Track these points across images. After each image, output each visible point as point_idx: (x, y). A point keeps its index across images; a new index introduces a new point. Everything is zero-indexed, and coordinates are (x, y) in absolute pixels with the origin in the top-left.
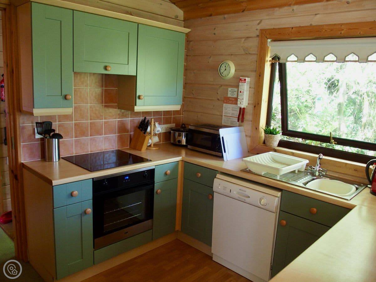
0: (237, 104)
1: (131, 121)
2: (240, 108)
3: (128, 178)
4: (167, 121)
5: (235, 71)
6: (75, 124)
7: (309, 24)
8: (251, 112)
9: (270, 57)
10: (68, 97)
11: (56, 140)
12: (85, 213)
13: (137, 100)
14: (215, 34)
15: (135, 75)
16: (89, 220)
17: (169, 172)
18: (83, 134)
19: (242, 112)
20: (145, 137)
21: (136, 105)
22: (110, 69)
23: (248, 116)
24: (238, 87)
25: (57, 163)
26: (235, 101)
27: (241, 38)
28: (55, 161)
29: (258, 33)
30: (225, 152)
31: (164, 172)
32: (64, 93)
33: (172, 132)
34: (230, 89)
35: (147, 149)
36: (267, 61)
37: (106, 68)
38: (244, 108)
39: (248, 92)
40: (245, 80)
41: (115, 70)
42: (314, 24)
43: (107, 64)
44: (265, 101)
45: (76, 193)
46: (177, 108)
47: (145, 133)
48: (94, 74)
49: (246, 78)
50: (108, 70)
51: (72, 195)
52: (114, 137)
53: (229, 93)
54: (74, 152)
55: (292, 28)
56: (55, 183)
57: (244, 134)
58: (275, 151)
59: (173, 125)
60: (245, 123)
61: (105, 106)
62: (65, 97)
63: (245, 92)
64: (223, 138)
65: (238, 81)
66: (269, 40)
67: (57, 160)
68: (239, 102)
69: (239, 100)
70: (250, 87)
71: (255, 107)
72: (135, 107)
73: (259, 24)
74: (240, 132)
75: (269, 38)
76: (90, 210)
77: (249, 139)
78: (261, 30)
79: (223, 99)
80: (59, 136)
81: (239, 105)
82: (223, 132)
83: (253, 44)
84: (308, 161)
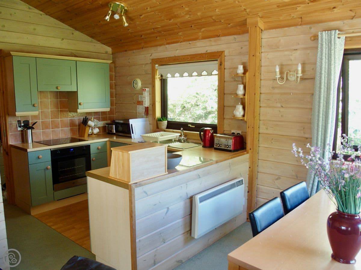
0: (143, 105)
1: (78, 119)
2: (145, 107)
3: (72, 150)
4: (103, 119)
5: (142, 84)
6: (42, 122)
7: (174, 56)
8: (151, 109)
9: (158, 76)
10: (35, 105)
11: (30, 130)
12: (47, 169)
13: (79, 105)
14: (129, 62)
15: (77, 91)
16: (50, 173)
17: (100, 147)
18: (47, 128)
19: (147, 109)
20: (86, 128)
21: (78, 109)
22: (60, 88)
23: (150, 112)
24: (142, 94)
25: (31, 144)
26: (140, 103)
27: (143, 64)
28: (30, 142)
29: (150, 61)
30: (133, 133)
31: (97, 147)
32: (33, 103)
33: (107, 125)
34: (139, 96)
35: (88, 136)
36: (157, 78)
37: (57, 88)
38: (147, 107)
39: (149, 97)
40: (145, 90)
41: (62, 89)
42: (176, 55)
43: (58, 86)
44: (158, 101)
45: (41, 156)
46: (108, 109)
47: (85, 126)
48: (52, 92)
49: (146, 89)
50: (59, 89)
51: (38, 158)
52: (67, 129)
53: (140, 98)
54: (42, 139)
55: (166, 58)
56: (28, 150)
57: (148, 123)
58: (165, 131)
59: (109, 122)
60: (149, 116)
61: (61, 111)
62: (34, 106)
63: (146, 97)
64: (131, 125)
65: (143, 90)
66: (157, 65)
67: (31, 142)
68: (144, 104)
69: (144, 102)
70: (150, 94)
71: (153, 105)
72: (78, 110)
73: (151, 56)
74: (146, 121)
75: (156, 64)
76: (50, 167)
77: (151, 126)
78: (152, 59)
79: (137, 102)
80: (32, 128)
81: (144, 105)
82: (131, 122)
83: (149, 67)
84: (180, 134)
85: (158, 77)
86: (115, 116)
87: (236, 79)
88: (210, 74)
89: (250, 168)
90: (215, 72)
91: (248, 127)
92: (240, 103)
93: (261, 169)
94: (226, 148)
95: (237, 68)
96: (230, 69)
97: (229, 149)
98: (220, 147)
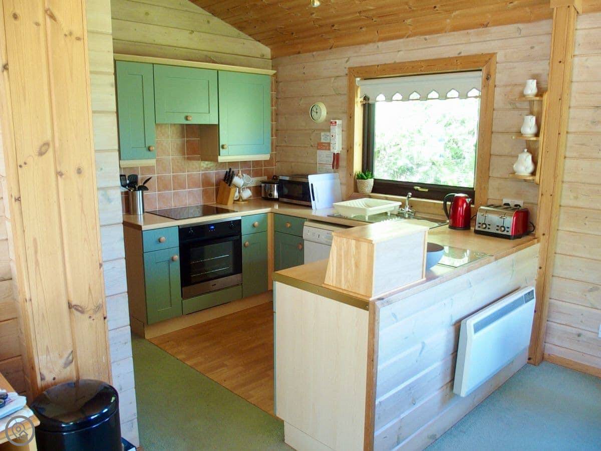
0: (329, 149)
1: (216, 174)
2: (334, 154)
3: (213, 227)
4: (256, 174)
5: (327, 113)
6: (158, 178)
7: (393, 62)
8: (345, 157)
9: (360, 98)
10: (151, 149)
11: (141, 192)
12: (173, 260)
13: (221, 149)
14: (304, 73)
15: (217, 123)
16: (176, 267)
17: (256, 223)
18: (166, 188)
19: (336, 157)
20: (230, 189)
21: (220, 155)
22: (191, 119)
23: (343, 163)
24: (329, 130)
25: (142, 216)
26: (327, 146)
27: (332, 77)
29: (346, 71)
30: (314, 200)
31: (251, 225)
32: (147, 145)
33: (263, 185)
34: (322, 134)
35: (234, 203)
36: (357, 102)
37: (186, 118)
38: (338, 154)
39: (341, 136)
40: (336, 122)
41: (195, 120)
42: (398, 61)
43: (188, 114)
44: (358, 144)
45: (163, 238)
46: (266, 157)
47: (230, 185)
48: (175, 124)
49: (337, 121)
50: (190, 120)
51: (159, 241)
52: (198, 190)
53: (322, 138)
54: (158, 206)
55: (378, 66)
56: (144, 228)
57: (338, 181)
58: (370, 197)
59: (265, 178)
60: (340, 169)
61: (189, 159)
62: (149, 149)
63: (337, 136)
64: (312, 185)
65: (330, 123)
66: (358, 79)
68: (331, 148)
69: (331, 145)
70: (342, 131)
71: (348, 151)
72: (219, 157)
73: (347, 61)
74: (334, 178)
75: (357, 77)
76: (177, 257)
77: (344, 187)
78: (349, 68)
79: (316, 145)
80: (143, 188)
81: (332, 150)
82: (312, 179)
83: (343, 82)
84: (400, 203)
85: (359, 100)
86: (275, 169)
87: (518, 105)
88: (464, 96)
89: (540, 268)
90: (475, 92)
91: (542, 195)
92: (526, 150)
93: (558, 271)
94: (499, 232)
95: (524, 85)
96: (506, 86)
97: (505, 233)
98: (487, 230)
